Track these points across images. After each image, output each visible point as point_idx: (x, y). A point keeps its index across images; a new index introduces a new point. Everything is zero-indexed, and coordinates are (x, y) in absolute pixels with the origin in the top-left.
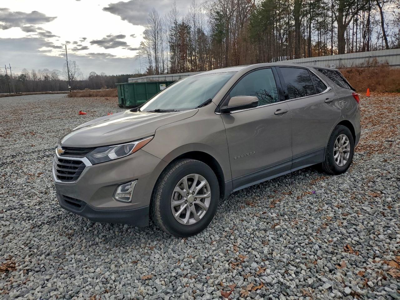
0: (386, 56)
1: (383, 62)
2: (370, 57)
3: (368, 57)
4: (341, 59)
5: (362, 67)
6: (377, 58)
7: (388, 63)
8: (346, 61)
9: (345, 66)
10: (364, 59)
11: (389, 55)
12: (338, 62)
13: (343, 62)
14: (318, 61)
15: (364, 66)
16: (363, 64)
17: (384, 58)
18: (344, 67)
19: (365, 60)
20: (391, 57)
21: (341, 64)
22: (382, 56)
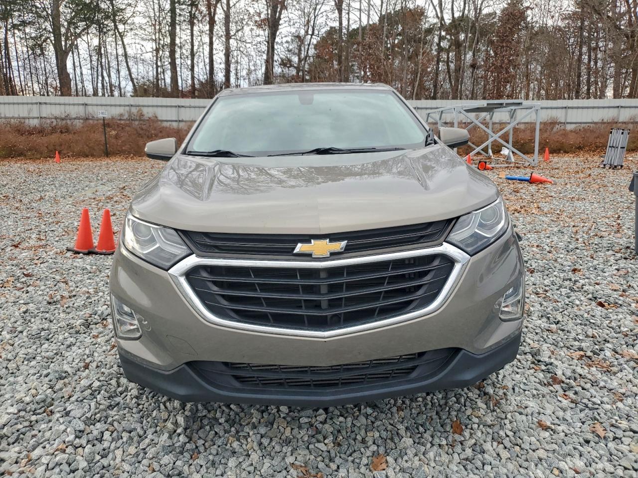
0: (153, 106)
1: (150, 115)
2: (132, 106)
3: (128, 106)
4: (86, 104)
5: (120, 120)
6: (142, 108)
7: (156, 117)
8: (95, 108)
9: (95, 116)
10: (122, 108)
11: (157, 106)
12: (81, 107)
13: (90, 109)
14: (46, 103)
15: (125, 118)
16: (121, 115)
17: (150, 110)
18: (93, 117)
19: (124, 110)
20: (160, 109)
21: (87, 113)
22: (148, 106)
